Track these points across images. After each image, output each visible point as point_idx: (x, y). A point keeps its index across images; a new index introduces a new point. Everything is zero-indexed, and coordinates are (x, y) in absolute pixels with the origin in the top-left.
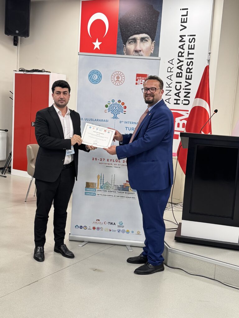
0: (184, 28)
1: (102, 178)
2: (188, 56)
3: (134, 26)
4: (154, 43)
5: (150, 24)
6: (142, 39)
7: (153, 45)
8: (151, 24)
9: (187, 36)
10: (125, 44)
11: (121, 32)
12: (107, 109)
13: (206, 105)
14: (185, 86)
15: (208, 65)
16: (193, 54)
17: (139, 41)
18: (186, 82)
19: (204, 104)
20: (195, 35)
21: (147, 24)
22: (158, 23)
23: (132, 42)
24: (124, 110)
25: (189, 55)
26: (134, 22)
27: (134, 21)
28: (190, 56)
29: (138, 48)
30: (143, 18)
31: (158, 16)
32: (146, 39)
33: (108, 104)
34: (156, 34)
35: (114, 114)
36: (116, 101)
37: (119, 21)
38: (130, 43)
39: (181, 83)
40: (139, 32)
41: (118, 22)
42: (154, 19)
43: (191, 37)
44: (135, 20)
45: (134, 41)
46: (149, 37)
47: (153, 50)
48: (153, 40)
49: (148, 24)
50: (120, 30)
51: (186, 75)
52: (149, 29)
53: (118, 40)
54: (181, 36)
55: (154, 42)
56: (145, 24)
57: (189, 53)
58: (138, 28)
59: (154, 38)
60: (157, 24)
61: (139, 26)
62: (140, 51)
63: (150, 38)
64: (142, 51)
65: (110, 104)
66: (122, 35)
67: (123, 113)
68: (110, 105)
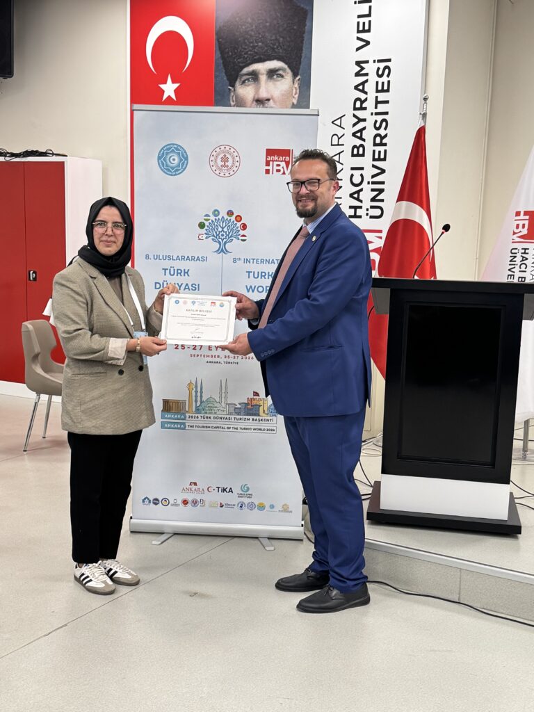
0: (363, 43)
1: (199, 390)
2: (376, 107)
3: (252, 42)
4: (299, 80)
5: (288, 39)
6: (272, 73)
7: (296, 85)
8: (290, 37)
9: (371, 61)
10: (233, 86)
11: (223, 58)
12: (203, 231)
13: (421, 217)
14: (373, 176)
15: (423, 125)
16: (387, 102)
17: (263, 78)
18: (374, 166)
19: (417, 214)
20: (389, 60)
21: (281, 39)
22: (306, 36)
23: (248, 79)
24: (242, 232)
25: (379, 105)
26: (251, 36)
27: (250, 32)
28: (381, 108)
29: (263, 94)
30: (270, 25)
31: (305, 18)
32: (281, 72)
33: (205, 220)
34: (302, 60)
35: (219, 242)
36: (223, 214)
37: (217, 34)
38: (244, 82)
39: (362, 169)
40: (262, 56)
41: (215, 37)
42: (295, 27)
44: (252, 30)
45: (253, 79)
46: (286, 66)
47: (297, 96)
48: (295, 75)
49: (283, 37)
50: (221, 53)
51: (374, 151)
52: (285, 50)
53: (216, 77)
54: (358, 63)
55: (298, 78)
56: (276, 39)
57: (379, 100)
58: (261, 47)
59: (298, 69)
60: (303, 37)
61: (263, 43)
62: (268, 100)
63: (288, 70)
64: (271, 100)
65: (210, 221)
66: (225, 65)
67: (238, 239)
68: (210, 223)
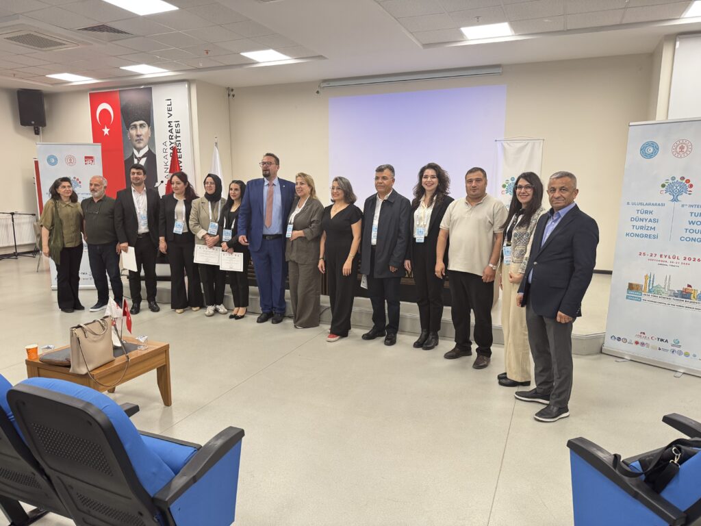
0: (170, 115)
2: (176, 139)
3: (134, 114)
4: (150, 128)
5: (145, 112)
6: (141, 125)
7: (150, 130)
17: (138, 127)
21: (143, 113)
23: (133, 127)
29: (139, 133)
31: (150, 105)
32: (144, 125)
34: (151, 120)
38: (132, 129)
40: (137, 119)
42: (147, 108)
43: (177, 123)
44: (133, 109)
45: (135, 127)
47: (150, 134)
48: (149, 126)
50: (123, 118)
52: (145, 116)
54: (169, 122)
56: (141, 113)
58: (137, 116)
59: (150, 124)
60: (150, 112)
61: (137, 114)
63: (147, 124)
64: (142, 136)
